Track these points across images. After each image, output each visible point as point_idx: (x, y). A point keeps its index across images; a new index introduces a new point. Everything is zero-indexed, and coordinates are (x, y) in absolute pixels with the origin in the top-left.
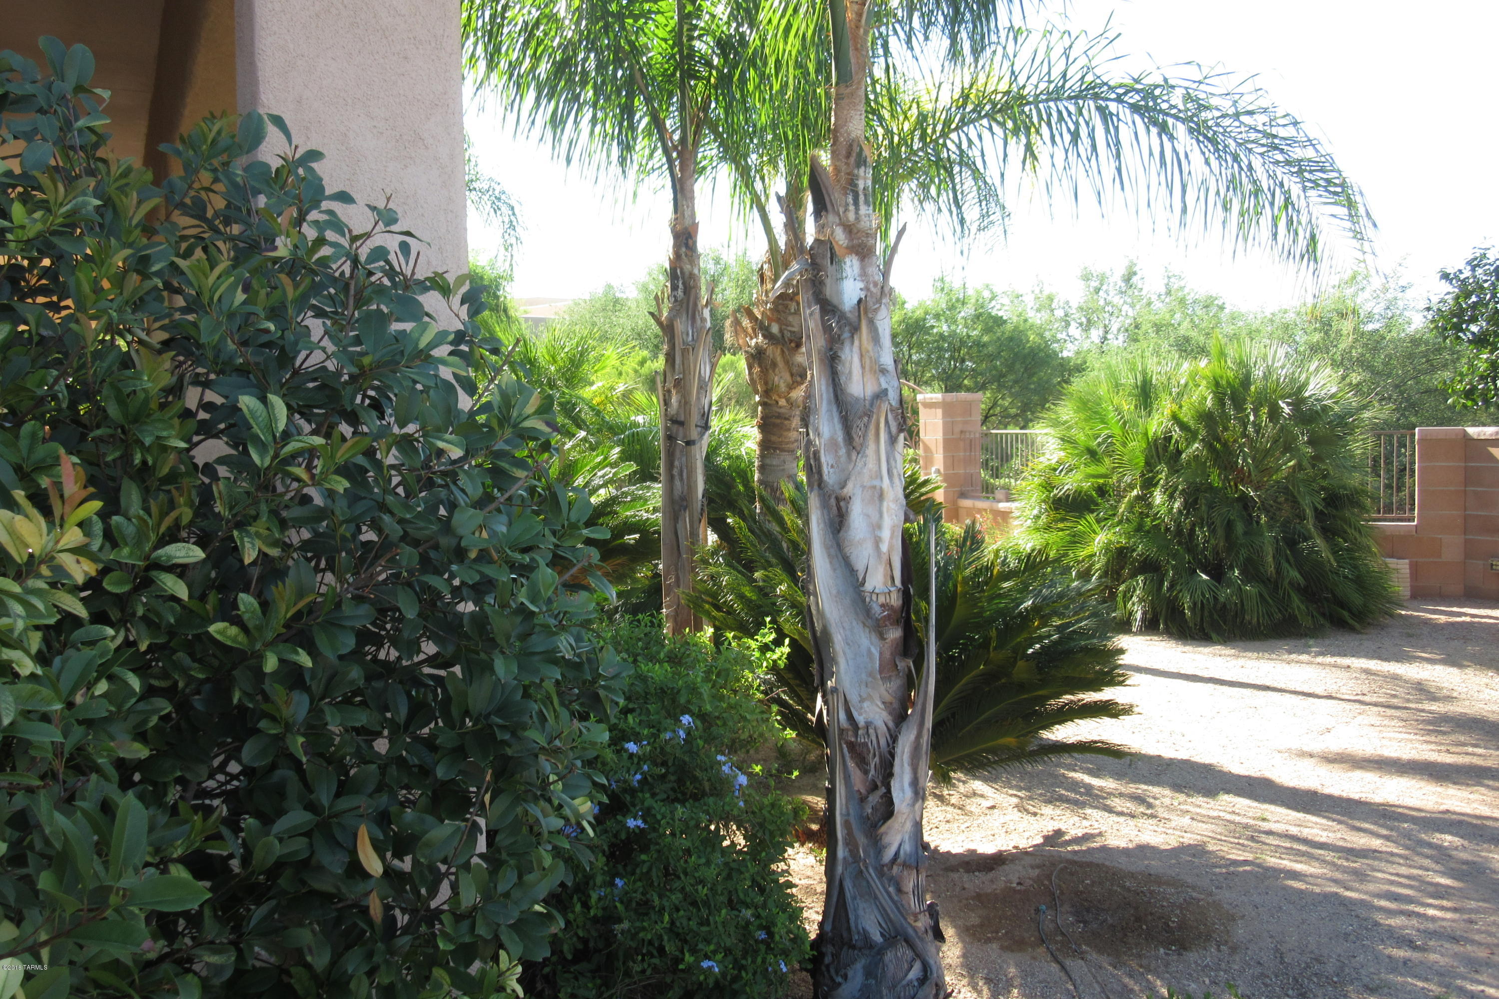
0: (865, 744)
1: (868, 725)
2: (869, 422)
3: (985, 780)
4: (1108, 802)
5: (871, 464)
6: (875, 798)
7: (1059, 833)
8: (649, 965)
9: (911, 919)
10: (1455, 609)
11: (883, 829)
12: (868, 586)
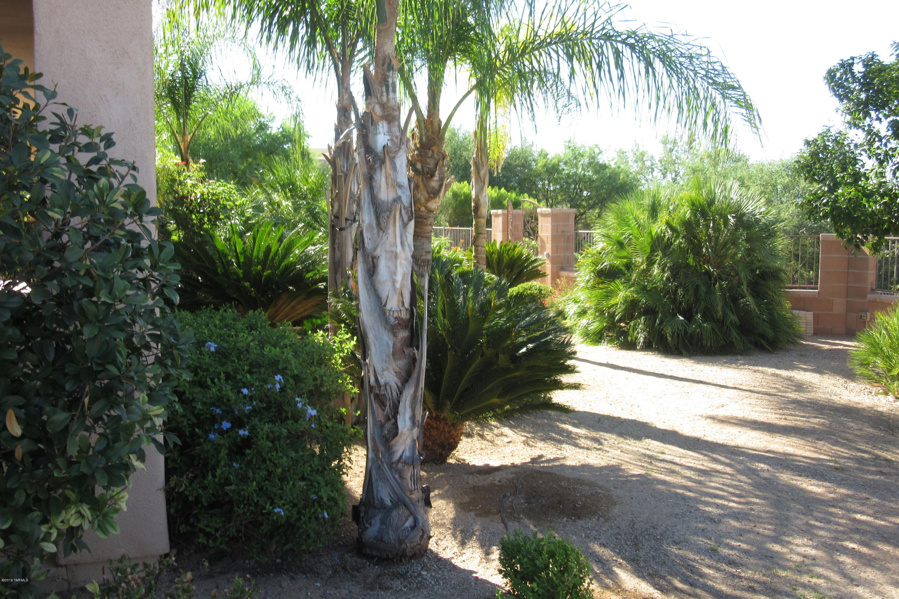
0: (385, 395)
1: (386, 384)
2: (390, 214)
3: (511, 427)
4: (578, 441)
5: (391, 238)
6: (389, 425)
7: (541, 456)
8: (248, 510)
9: (408, 493)
10: (837, 342)
11: (393, 442)
12: (388, 307)
